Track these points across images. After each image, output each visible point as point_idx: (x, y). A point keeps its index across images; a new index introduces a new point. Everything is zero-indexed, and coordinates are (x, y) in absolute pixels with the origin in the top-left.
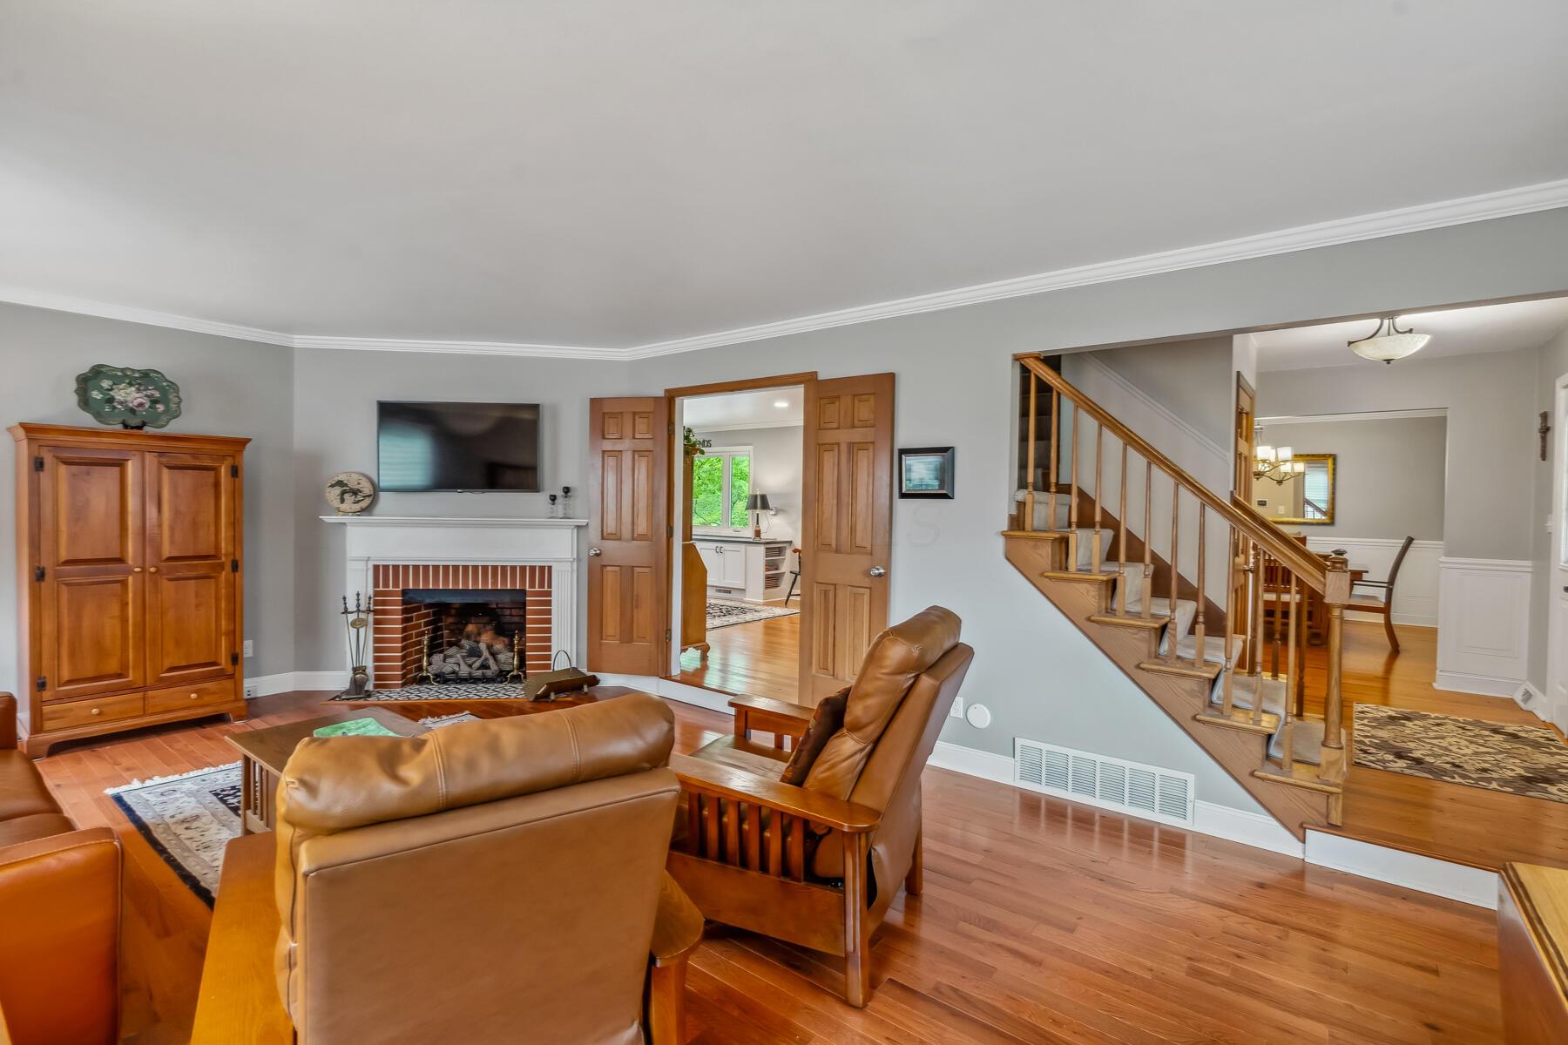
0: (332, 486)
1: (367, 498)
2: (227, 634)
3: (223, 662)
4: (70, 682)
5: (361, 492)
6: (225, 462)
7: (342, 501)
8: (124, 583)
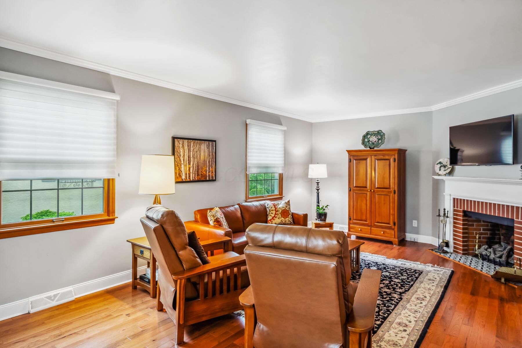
0: (437, 164)
1: (449, 169)
2: (392, 215)
3: (391, 224)
4: (356, 220)
5: (447, 166)
6: (392, 157)
7: (440, 170)
8: (367, 194)
